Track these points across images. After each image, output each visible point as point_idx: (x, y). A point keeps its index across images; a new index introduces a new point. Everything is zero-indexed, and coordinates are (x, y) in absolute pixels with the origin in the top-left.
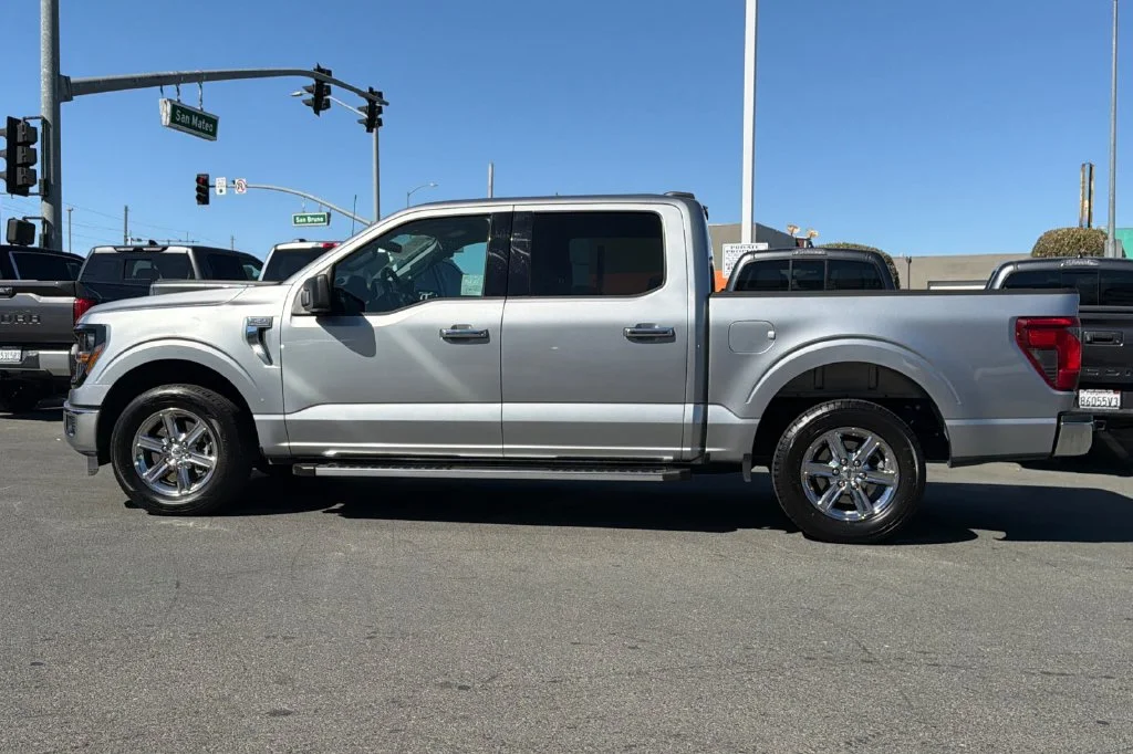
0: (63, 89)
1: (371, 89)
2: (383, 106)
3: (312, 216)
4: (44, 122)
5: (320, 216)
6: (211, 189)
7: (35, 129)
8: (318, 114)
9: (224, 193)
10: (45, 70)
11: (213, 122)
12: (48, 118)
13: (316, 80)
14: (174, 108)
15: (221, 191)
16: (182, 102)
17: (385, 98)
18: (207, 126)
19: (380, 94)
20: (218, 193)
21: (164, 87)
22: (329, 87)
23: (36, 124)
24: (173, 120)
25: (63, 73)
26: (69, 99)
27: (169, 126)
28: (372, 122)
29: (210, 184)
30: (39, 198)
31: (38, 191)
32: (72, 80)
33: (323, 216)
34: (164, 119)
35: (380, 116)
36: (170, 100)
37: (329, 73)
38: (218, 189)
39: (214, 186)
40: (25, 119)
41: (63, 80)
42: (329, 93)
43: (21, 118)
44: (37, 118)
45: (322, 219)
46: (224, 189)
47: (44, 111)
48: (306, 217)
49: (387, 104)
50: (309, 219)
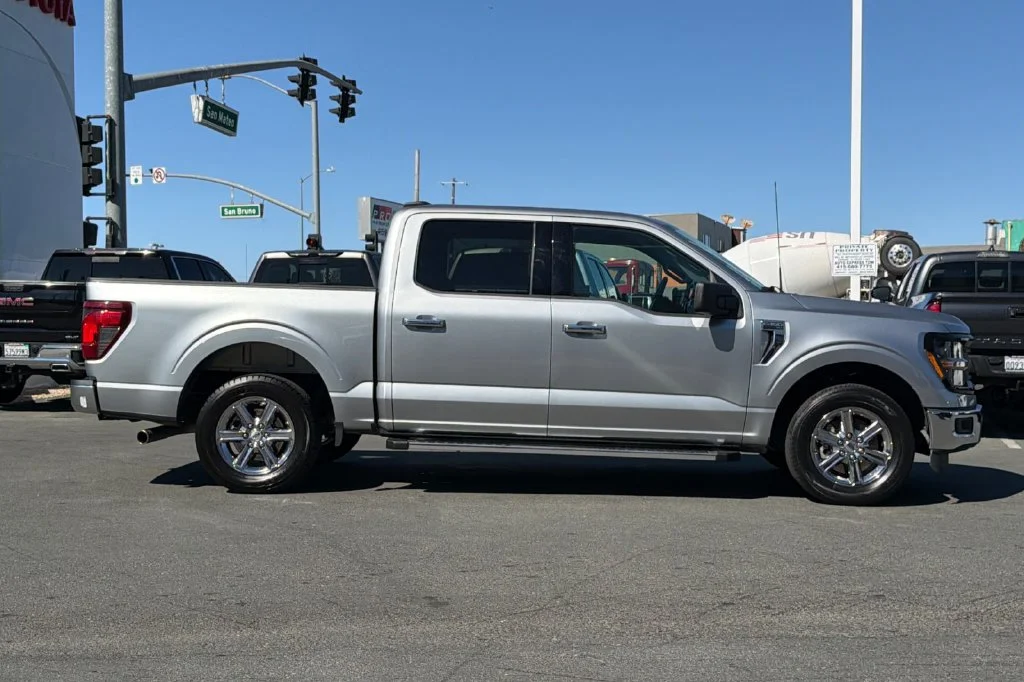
0: (127, 87)
1: (344, 77)
2: (357, 95)
3: (242, 208)
4: (110, 121)
5: (252, 208)
6: (127, 178)
7: (100, 128)
8: (302, 104)
9: (140, 182)
10: (110, 68)
11: (234, 116)
12: (114, 117)
13: (302, 70)
14: (206, 104)
15: (136, 181)
16: (210, 97)
17: (358, 87)
18: (231, 122)
19: (354, 83)
20: (133, 183)
21: (197, 82)
22: (314, 77)
23: (101, 123)
24: (205, 116)
25: (126, 71)
26: (131, 97)
27: (201, 123)
28: (345, 112)
29: (127, 173)
30: (104, 198)
31: (104, 191)
32: (135, 77)
33: (256, 208)
34: (196, 115)
35: (351, 106)
36: (203, 97)
37: (315, 62)
38: (132, 179)
39: (129, 175)
40: (89, 118)
41: (127, 78)
42: (315, 83)
43: (84, 117)
44: (103, 117)
45: (254, 211)
46: (140, 179)
47: (109, 109)
48: (236, 208)
49: (360, 93)
50: (239, 210)
